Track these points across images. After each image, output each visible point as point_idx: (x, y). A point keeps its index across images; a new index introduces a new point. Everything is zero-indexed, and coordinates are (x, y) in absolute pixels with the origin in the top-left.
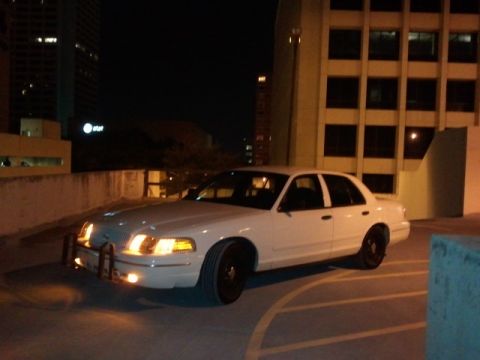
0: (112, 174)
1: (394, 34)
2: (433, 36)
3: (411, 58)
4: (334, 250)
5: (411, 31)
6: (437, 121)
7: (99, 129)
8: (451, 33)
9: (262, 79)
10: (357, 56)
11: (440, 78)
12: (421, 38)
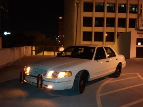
0: (21, 48)
1: (102, 4)
2: (114, 5)
3: (108, 11)
4: (110, 72)
5: (108, 3)
6: (115, 30)
7: (9, 33)
8: (119, 4)
9: (60, 18)
10: (92, 11)
11: (116, 17)
12: (110, 5)
